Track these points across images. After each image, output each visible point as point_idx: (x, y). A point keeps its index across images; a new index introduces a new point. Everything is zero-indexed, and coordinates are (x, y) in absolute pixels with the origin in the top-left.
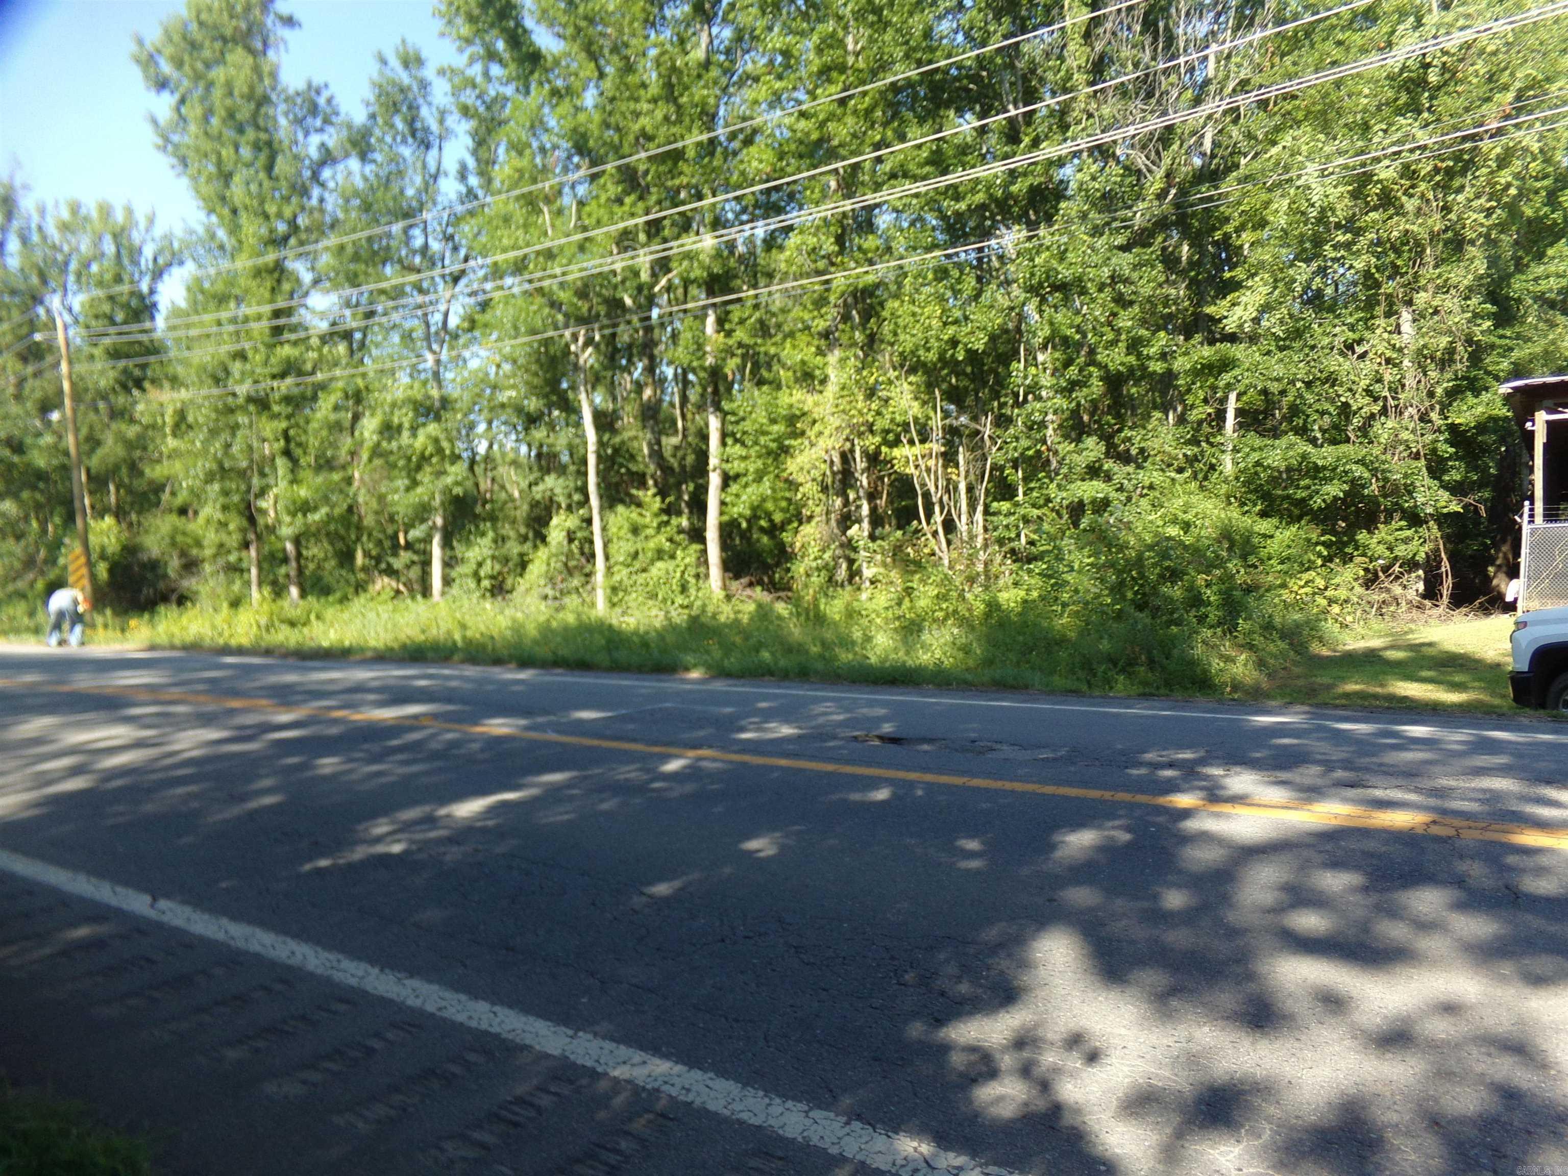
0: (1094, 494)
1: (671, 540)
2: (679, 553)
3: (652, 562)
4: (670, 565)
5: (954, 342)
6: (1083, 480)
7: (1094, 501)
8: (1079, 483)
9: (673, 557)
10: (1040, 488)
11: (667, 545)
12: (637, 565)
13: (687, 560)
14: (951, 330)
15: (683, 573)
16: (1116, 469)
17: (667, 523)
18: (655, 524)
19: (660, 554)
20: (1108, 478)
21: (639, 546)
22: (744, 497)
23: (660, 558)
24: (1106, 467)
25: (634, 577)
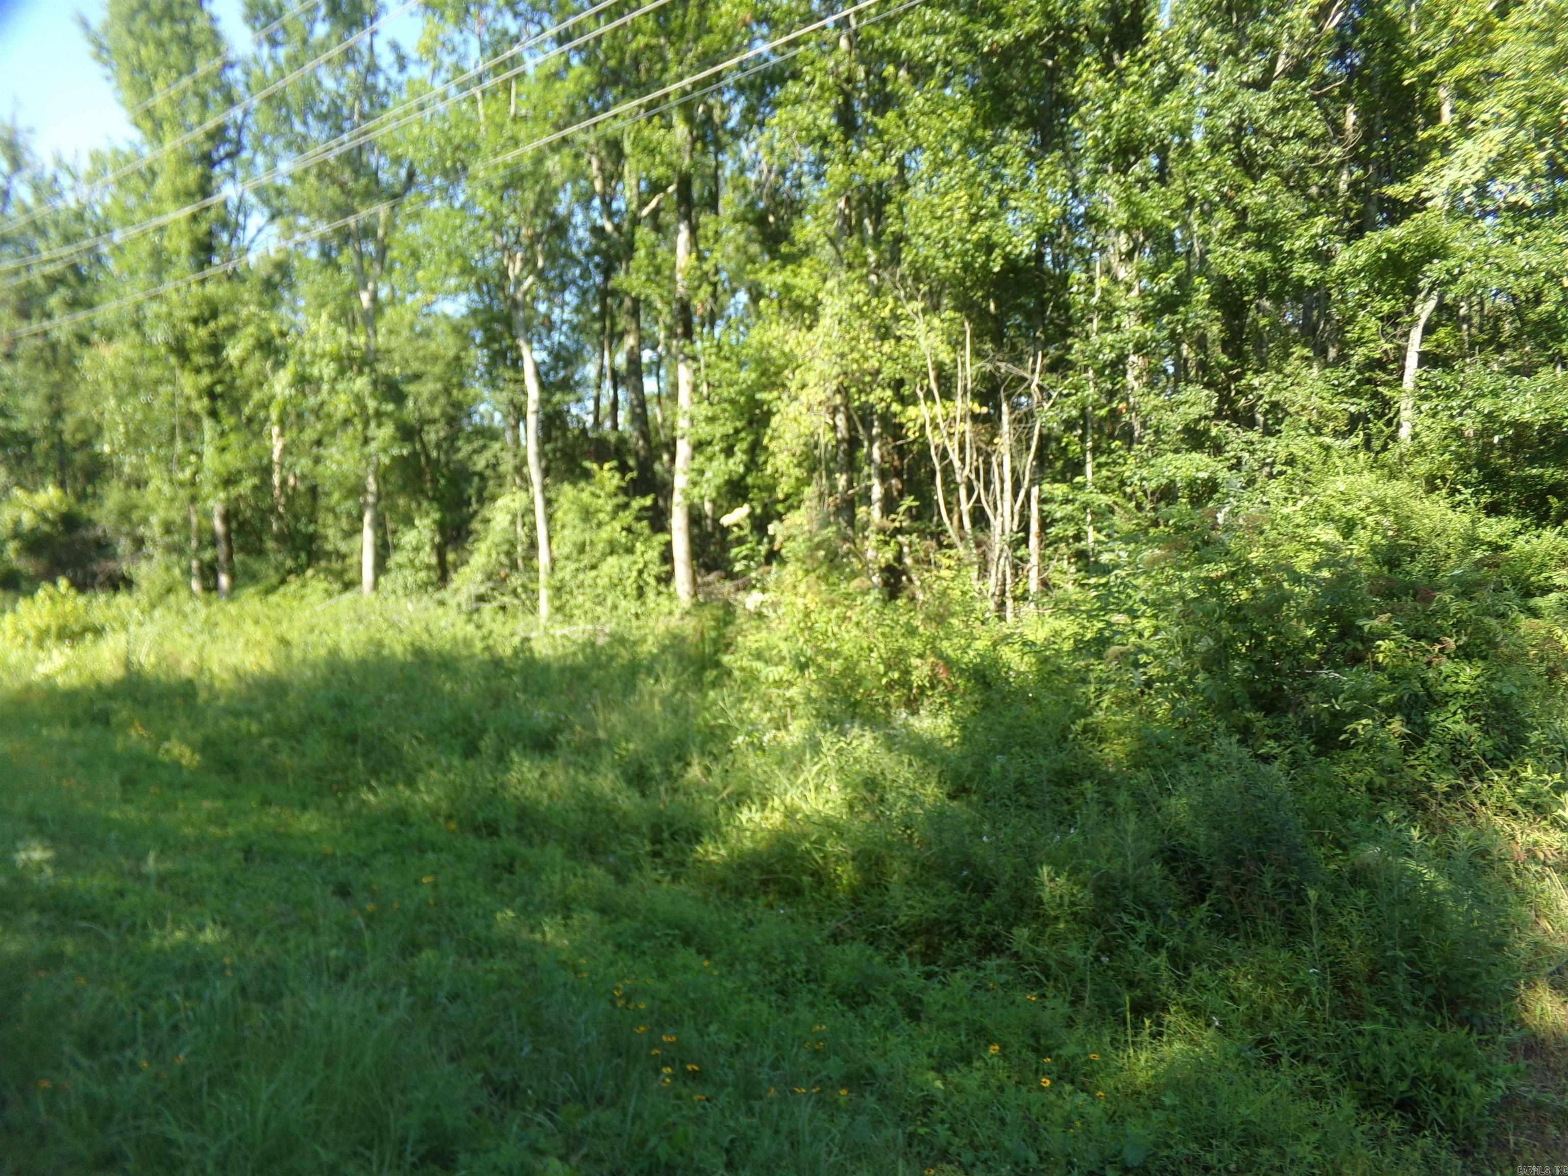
0: (1192, 472)
1: (629, 530)
2: (639, 547)
3: (604, 556)
4: (626, 560)
5: (987, 246)
6: (1177, 451)
7: (1191, 484)
8: (1170, 455)
9: (630, 550)
10: (1115, 463)
11: (623, 537)
12: (586, 560)
13: (648, 556)
14: (983, 228)
15: (640, 572)
16: (1232, 435)
17: (626, 506)
18: (609, 508)
19: (613, 549)
20: (1218, 449)
21: (587, 536)
22: (708, 474)
23: (612, 553)
24: (1214, 432)
25: (581, 576)
